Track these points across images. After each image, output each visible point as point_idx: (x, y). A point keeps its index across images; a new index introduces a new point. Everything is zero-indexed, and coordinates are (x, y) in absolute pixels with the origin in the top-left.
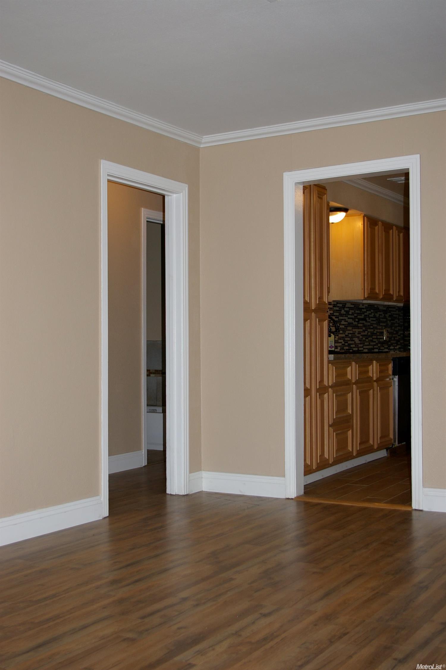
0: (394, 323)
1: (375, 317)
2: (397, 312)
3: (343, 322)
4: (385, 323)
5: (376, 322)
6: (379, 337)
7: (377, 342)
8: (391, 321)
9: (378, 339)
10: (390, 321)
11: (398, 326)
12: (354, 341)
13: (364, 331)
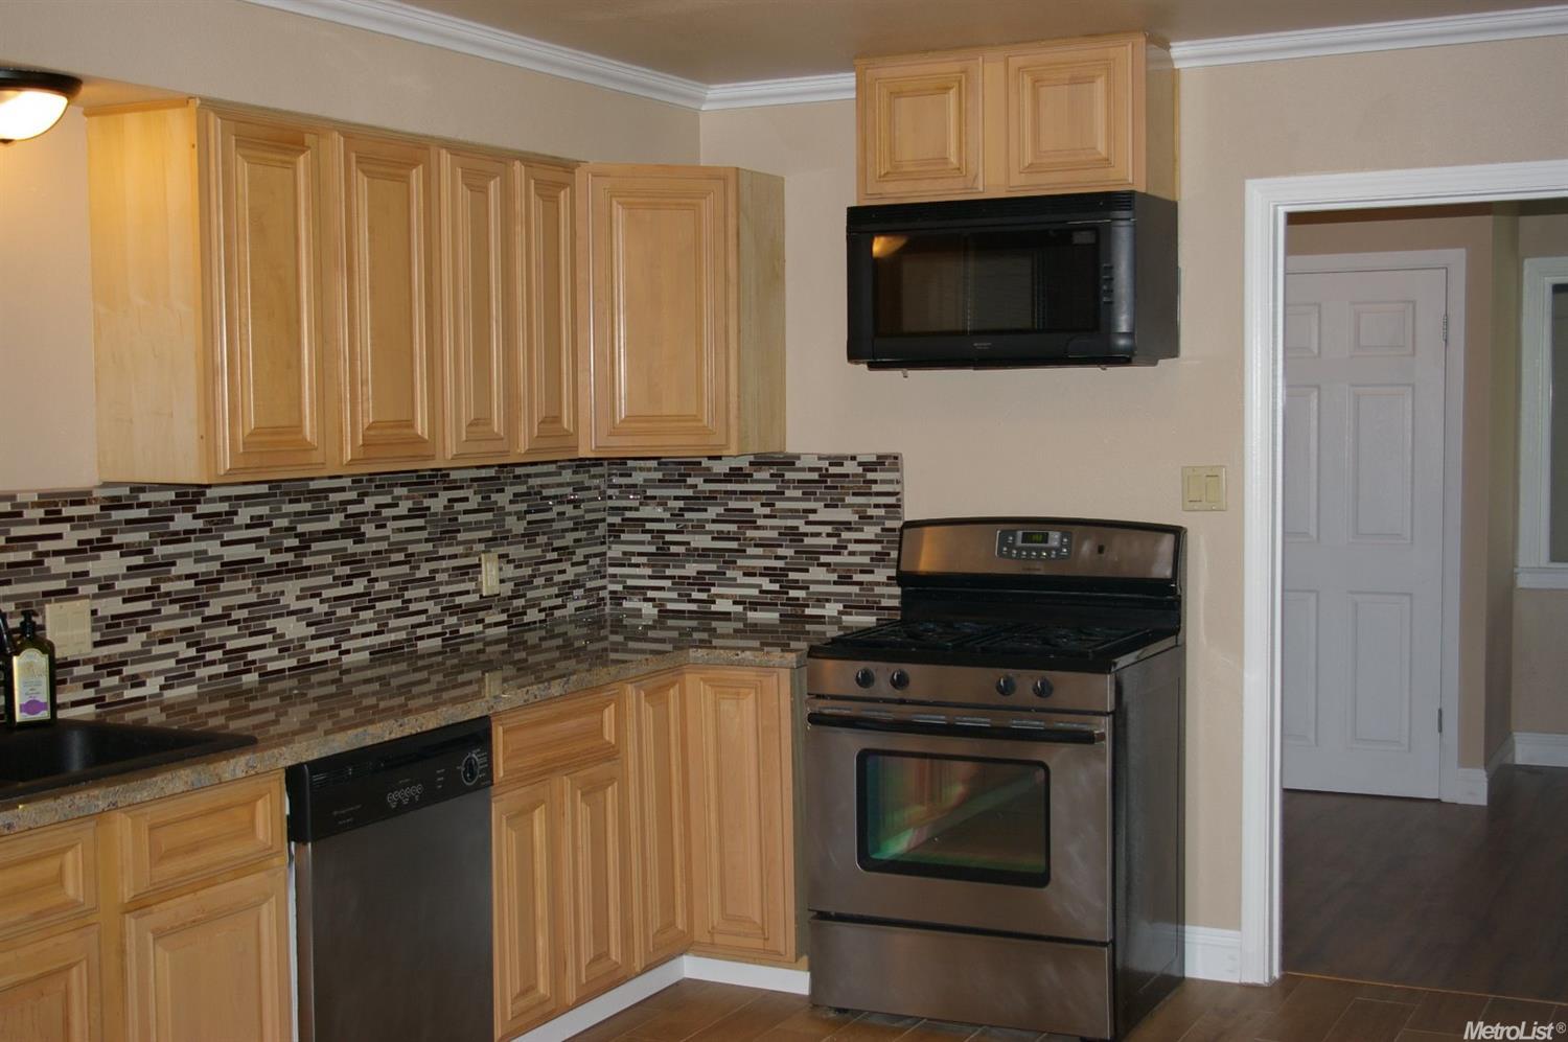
0: (553, 520)
1: (417, 512)
2: (567, 476)
3: (184, 567)
4: (489, 528)
5: (426, 532)
6: (443, 590)
7: (437, 610)
8: (530, 517)
9: (440, 596)
10: (520, 516)
11: (574, 530)
12: (272, 631)
13: (347, 581)
